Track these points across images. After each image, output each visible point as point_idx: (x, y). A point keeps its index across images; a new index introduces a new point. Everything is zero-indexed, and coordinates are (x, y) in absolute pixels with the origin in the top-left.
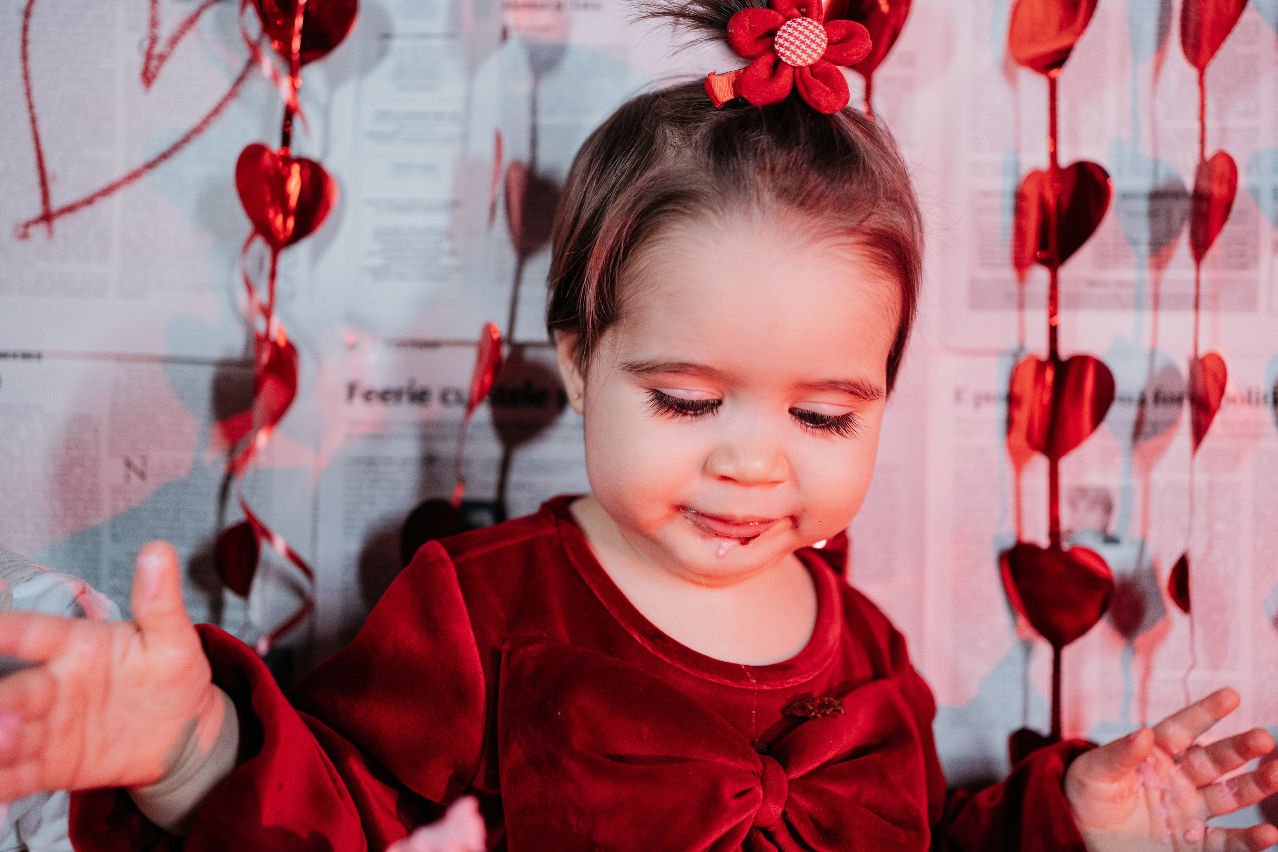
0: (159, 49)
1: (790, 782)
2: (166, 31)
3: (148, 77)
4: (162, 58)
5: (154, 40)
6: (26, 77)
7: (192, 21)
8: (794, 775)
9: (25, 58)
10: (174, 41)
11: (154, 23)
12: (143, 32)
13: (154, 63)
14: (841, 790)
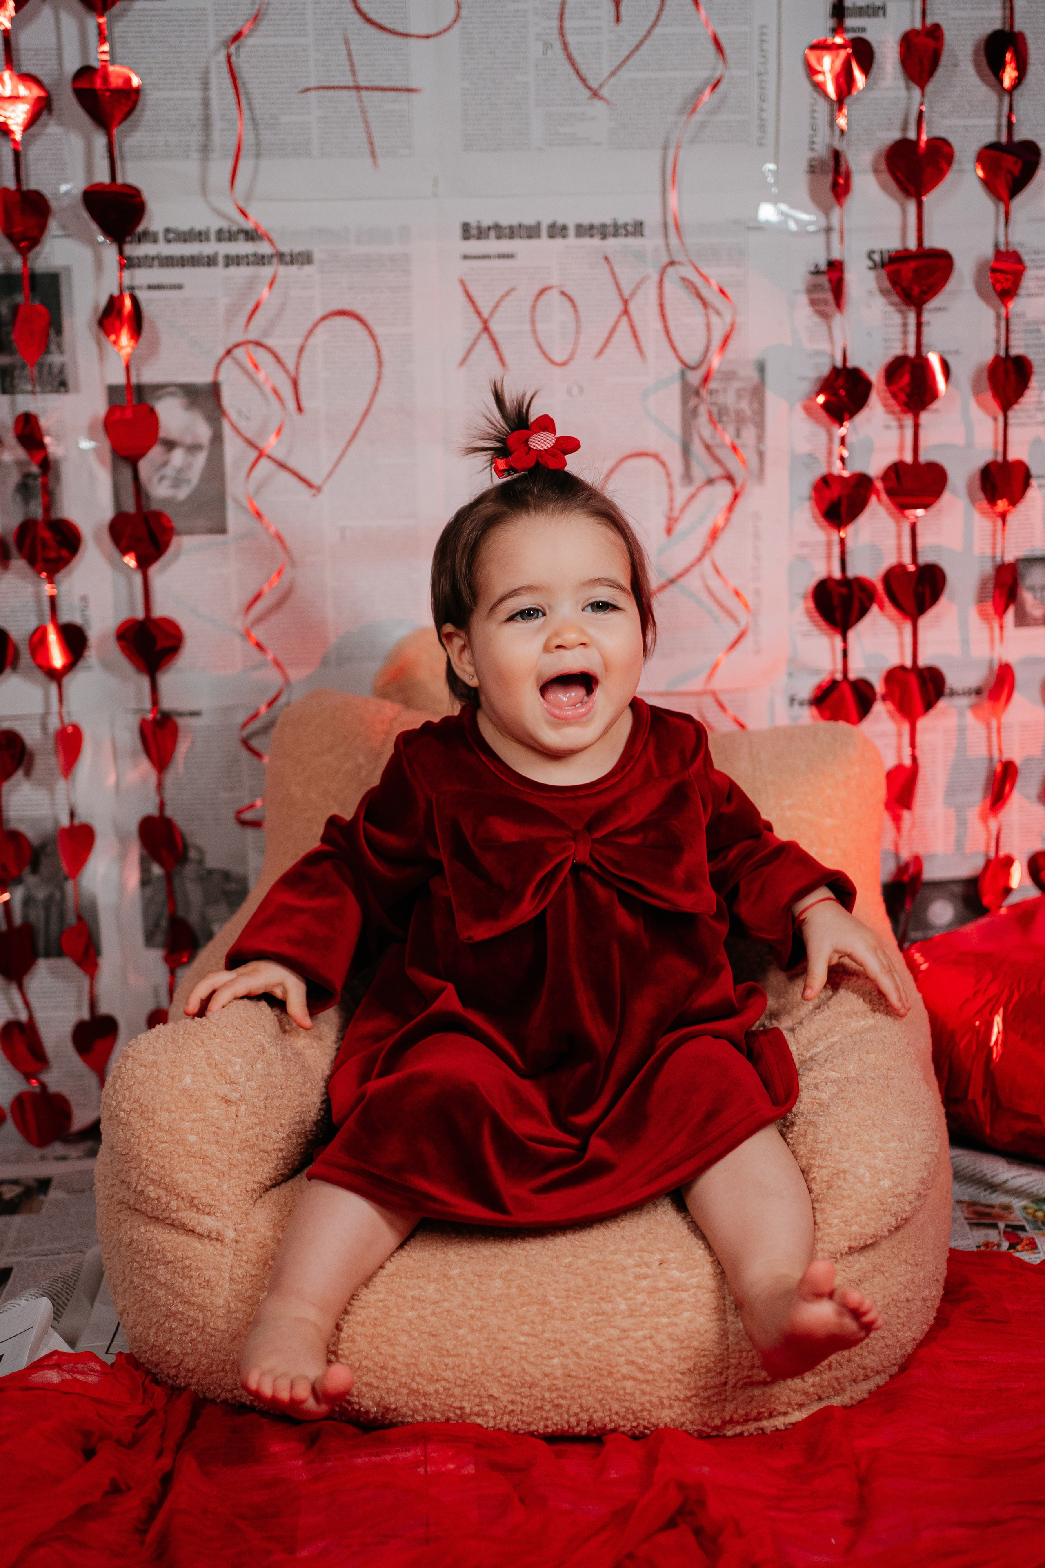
0: (675, 513)
2: (678, 503)
3: (669, 531)
4: (676, 520)
5: (671, 509)
7: (693, 496)
10: (683, 509)
11: (672, 500)
12: (664, 506)
13: (671, 524)
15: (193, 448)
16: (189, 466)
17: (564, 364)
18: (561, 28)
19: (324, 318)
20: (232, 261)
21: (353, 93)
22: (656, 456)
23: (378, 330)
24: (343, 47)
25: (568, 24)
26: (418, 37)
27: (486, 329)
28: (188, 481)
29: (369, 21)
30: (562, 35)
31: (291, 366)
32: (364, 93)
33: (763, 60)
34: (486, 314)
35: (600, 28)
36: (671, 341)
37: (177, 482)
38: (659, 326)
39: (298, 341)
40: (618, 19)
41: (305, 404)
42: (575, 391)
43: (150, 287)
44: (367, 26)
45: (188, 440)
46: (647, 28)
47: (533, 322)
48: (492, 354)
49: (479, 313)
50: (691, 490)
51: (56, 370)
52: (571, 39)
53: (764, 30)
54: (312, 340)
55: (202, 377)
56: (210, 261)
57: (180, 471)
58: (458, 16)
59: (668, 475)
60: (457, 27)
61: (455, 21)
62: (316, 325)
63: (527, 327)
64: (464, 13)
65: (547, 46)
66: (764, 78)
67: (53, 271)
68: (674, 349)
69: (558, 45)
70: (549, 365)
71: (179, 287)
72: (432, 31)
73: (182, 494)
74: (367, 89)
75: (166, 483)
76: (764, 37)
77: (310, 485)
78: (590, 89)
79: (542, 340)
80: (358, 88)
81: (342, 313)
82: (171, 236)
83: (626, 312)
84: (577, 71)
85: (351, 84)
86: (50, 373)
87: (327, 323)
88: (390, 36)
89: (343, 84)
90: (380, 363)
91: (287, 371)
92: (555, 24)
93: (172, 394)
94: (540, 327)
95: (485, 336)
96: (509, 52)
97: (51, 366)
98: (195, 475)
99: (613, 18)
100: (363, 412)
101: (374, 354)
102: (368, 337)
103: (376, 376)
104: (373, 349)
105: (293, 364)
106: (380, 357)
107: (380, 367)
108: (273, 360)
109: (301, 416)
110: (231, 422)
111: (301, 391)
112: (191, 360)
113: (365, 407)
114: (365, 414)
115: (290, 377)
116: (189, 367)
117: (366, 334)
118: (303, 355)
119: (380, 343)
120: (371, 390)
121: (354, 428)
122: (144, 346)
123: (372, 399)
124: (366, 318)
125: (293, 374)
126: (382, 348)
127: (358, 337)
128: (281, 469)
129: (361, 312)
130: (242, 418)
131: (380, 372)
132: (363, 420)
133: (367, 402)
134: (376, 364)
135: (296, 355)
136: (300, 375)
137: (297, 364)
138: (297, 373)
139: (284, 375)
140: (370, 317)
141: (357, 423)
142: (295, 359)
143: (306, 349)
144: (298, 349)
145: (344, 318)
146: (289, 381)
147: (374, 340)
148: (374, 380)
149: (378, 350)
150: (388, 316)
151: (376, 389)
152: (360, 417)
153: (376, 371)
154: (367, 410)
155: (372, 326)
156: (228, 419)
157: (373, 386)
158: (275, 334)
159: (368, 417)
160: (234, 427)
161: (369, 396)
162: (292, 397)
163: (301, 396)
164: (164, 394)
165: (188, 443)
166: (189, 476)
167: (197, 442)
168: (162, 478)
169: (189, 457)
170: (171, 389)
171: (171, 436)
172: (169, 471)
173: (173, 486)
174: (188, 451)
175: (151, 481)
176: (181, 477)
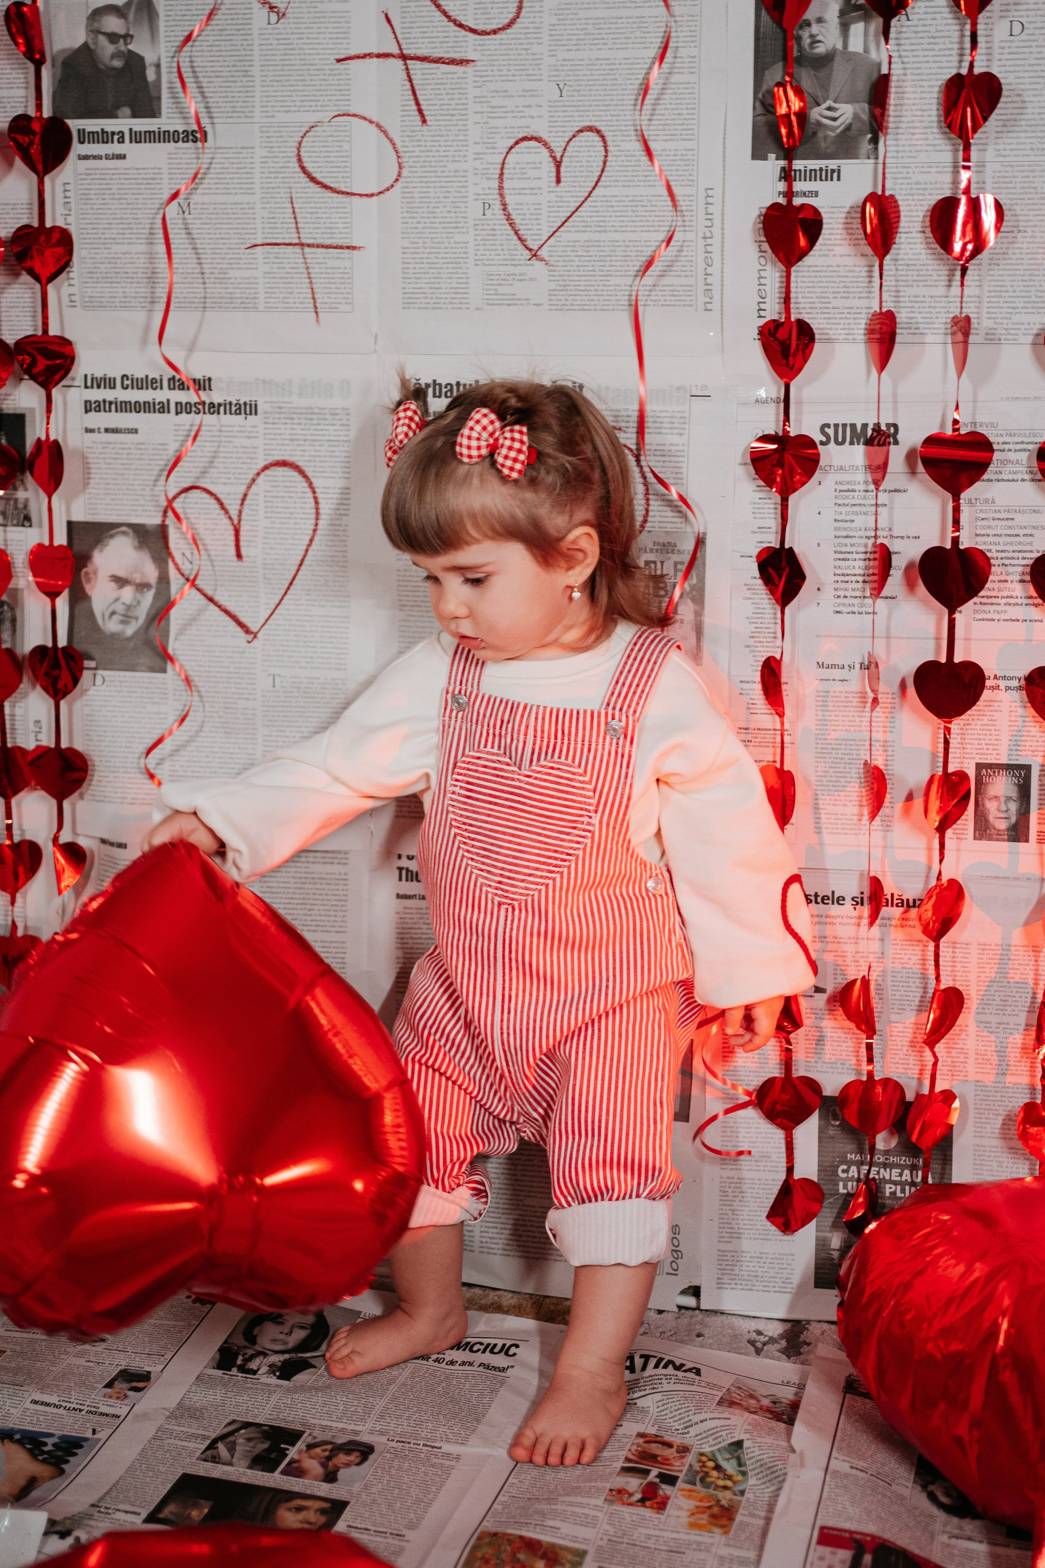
15: (142, 587)
16: (139, 603)
18: (501, 188)
19: (266, 468)
20: (182, 408)
21: (298, 249)
23: (316, 482)
24: (290, 205)
25: (506, 185)
26: (361, 195)
28: (136, 618)
29: (313, 179)
30: (502, 195)
31: (234, 514)
32: (307, 249)
33: (709, 223)
35: (540, 188)
37: (126, 619)
39: (242, 489)
40: (558, 181)
41: (243, 551)
43: (107, 430)
44: (312, 185)
45: (138, 578)
46: (590, 189)
51: (21, 506)
52: (508, 199)
53: (710, 193)
54: (254, 489)
55: (153, 519)
56: (163, 408)
57: (129, 607)
58: (399, 175)
60: (398, 185)
61: (397, 180)
62: (258, 474)
64: (405, 172)
65: (486, 206)
66: (709, 241)
67: (18, 412)
69: (497, 206)
71: (135, 431)
72: (375, 191)
73: (132, 630)
74: (309, 245)
75: (115, 618)
76: (710, 200)
77: (248, 630)
78: (530, 250)
80: (302, 245)
81: (284, 464)
82: (126, 382)
84: (516, 233)
85: (297, 241)
86: (16, 508)
87: (267, 472)
88: (335, 195)
89: (287, 241)
90: (317, 513)
91: (230, 518)
92: (495, 184)
93: (124, 533)
96: (449, 212)
97: (16, 500)
98: (142, 613)
99: (554, 179)
100: (298, 562)
101: (313, 505)
102: (308, 490)
103: (313, 527)
104: (312, 501)
105: (236, 512)
106: (317, 509)
107: (317, 519)
108: (217, 506)
109: (240, 563)
110: (176, 564)
111: (242, 538)
112: (142, 502)
113: (300, 558)
114: (300, 565)
115: (233, 524)
116: (140, 508)
117: (306, 485)
118: (246, 502)
119: (319, 495)
120: (307, 542)
121: (291, 577)
122: (102, 486)
123: (307, 551)
124: (306, 469)
125: (236, 522)
126: (320, 501)
127: (299, 490)
128: (222, 613)
129: (300, 464)
130: (186, 562)
131: (316, 525)
132: (298, 570)
133: (302, 553)
134: (314, 516)
135: (239, 502)
136: (242, 523)
137: (240, 512)
138: (240, 521)
139: (228, 522)
140: (311, 469)
141: (293, 573)
142: (238, 507)
143: (249, 497)
144: (241, 497)
145: (285, 469)
146: (231, 528)
147: (314, 492)
148: (311, 532)
149: (317, 503)
150: (327, 470)
151: (311, 541)
152: (296, 568)
153: (313, 522)
154: (302, 561)
155: (313, 480)
156: (173, 561)
157: (308, 538)
158: (220, 481)
159: (303, 568)
160: (178, 569)
161: (304, 548)
162: (233, 543)
163: (242, 543)
164: (117, 533)
165: (138, 581)
166: (136, 613)
167: (145, 580)
168: (113, 613)
169: (138, 595)
170: (123, 529)
171: (122, 574)
172: (119, 608)
173: (122, 622)
174: (137, 590)
175: (103, 615)
176: (129, 614)
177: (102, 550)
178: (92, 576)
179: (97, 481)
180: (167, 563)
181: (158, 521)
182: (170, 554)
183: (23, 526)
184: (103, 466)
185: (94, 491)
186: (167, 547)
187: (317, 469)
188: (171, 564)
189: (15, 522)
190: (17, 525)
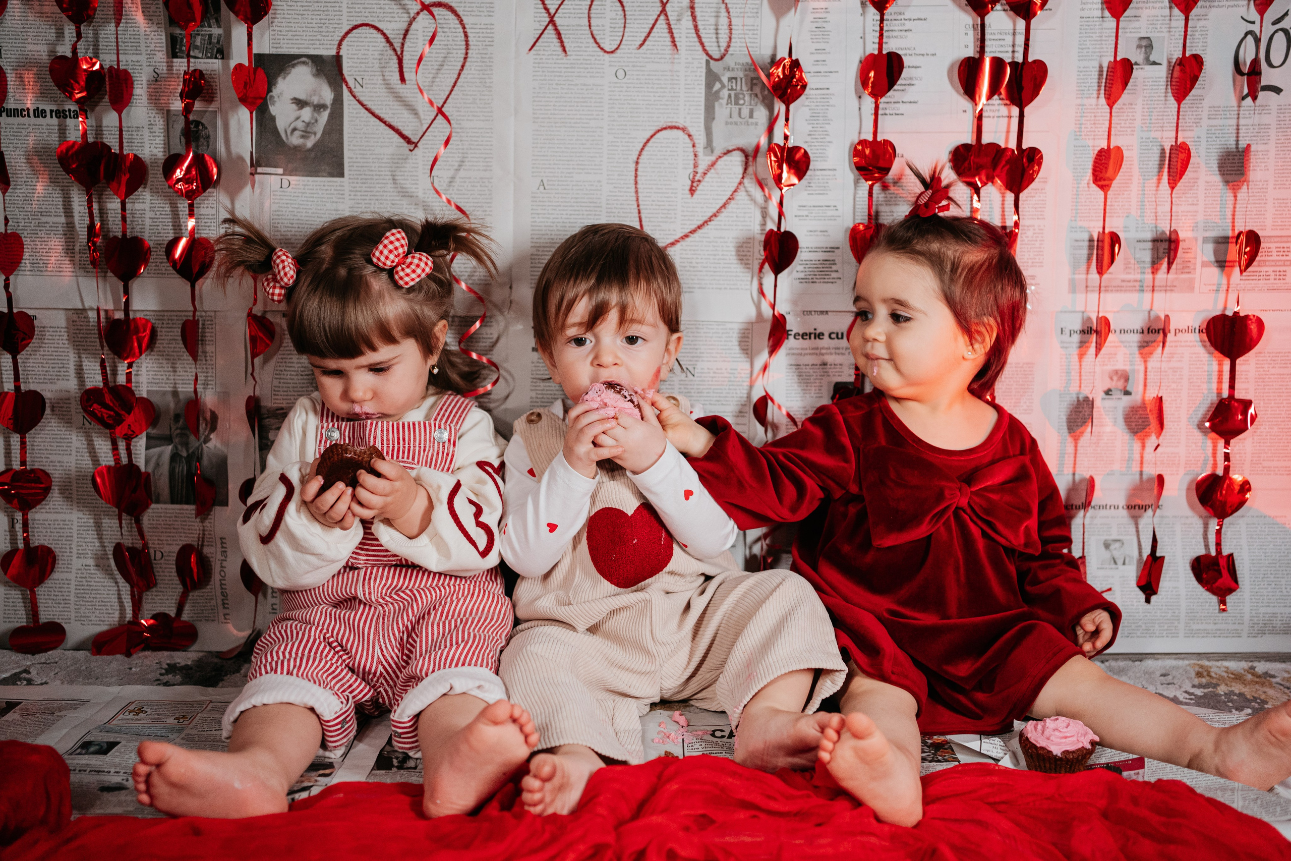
0: (697, 178)
1: (971, 492)
2: (700, 170)
3: (692, 191)
4: (699, 182)
5: (695, 174)
6: (637, 192)
7: (713, 164)
8: (974, 489)
9: (636, 183)
10: (704, 175)
11: (695, 166)
12: (691, 170)
13: (695, 184)
14: (994, 497)
15: (319, 107)
16: (316, 121)
17: (612, 52)
22: (684, 130)
23: (466, 20)
27: (552, 21)
28: (315, 134)
31: (397, 46)
34: (552, 11)
36: (699, 37)
37: (306, 134)
38: (690, 24)
39: (404, 26)
41: (406, 76)
42: (621, 74)
45: (315, 100)
47: (589, 17)
48: (556, 42)
49: (547, 9)
50: (713, 158)
51: (214, 41)
54: (414, 27)
55: (329, 51)
57: (308, 124)
59: (694, 146)
62: (416, 15)
63: (586, 22)
68: (702, 44)
70: (602, 53)
73: (310, 143)
75: (297, 133)
77: (408, 140)
79: (594, 32)
81: (439, 5)
83: (663, 11)
90: (467, 45)
91: (394, 50)
93: (304, 63)
94: (592, 21)
95: (550, 27)
98: (320, 128)
100: (452, 84)
101: (463, 38)
102: (459, 26)
103: (463, 56)
104: (463, 35)
105: (400, 45)
106: (467, 41)
107: (467, 49)
108: (384, 40)
109: (403, 86)
110: (349, 88)
111: (405, 66)
112: (319, 37)
113: (454, 80)
114: (454, 86)
115: (397, 54)
116: (318, 42)
117: (457, 22)
118: (408, 37)
119: (468, 30)
120: (459, 68)
121: (445, 97)
122: (284, 24)
123: (459, 74)
124: (457, 9)
125: (399, 53)
126: (469, 34)
127: (452, 26)
128: (387, 128)
129: (453, 5)
130: (358, 85)
131: (467, 54)
132: (452, 91)
133: (456, 76)
134: (464, 47)
135: (402, 36)
136: (404, 53)
137: (403, 44)
138: (402, 52)
139: (392, 53)
140: (461, 9)
141: (447, 93)
142: (401, 41)
143: (410, 32)
144: (403, 32)
145: (441, 9)
146: (395, 57)
147: (464, 28)
148: (462, 60)
149: (466, 36)
150: (475, 9)
151: (463, 66)
152: (450, 88)
153: (464, 51)
154: (456, 83)
155: (463, 18)
156: (347, 85)
157: (460, 64)
158: (386, 19)
159: (456, 88)
160: (351, 92)
161: (457, 72)
162: (397, 70)
163: (405, 70)
164: (298, 63)
165: (315, 103)
166: (315, 129)
167: (322, 102)
168: (295, 129)
169: (316, 115)
170: (303, 59)
171: (302, 97)
172: (300, 125)
173: (302, 137)
174: (315, 110)
175: (286, 132)
176: (309, 130)
177: (284, 78)
178: (276, 99)
179: (280, 20)
180: (342, 88)
181: (334, 52)
182: (344, 80)
183: (216, 58)
184: (285, 7)
185: (277, 29)
186: (341, 74)
187: (467, 9)
188: (344, 87)
189: (209, 55)
190: (211, 58)
